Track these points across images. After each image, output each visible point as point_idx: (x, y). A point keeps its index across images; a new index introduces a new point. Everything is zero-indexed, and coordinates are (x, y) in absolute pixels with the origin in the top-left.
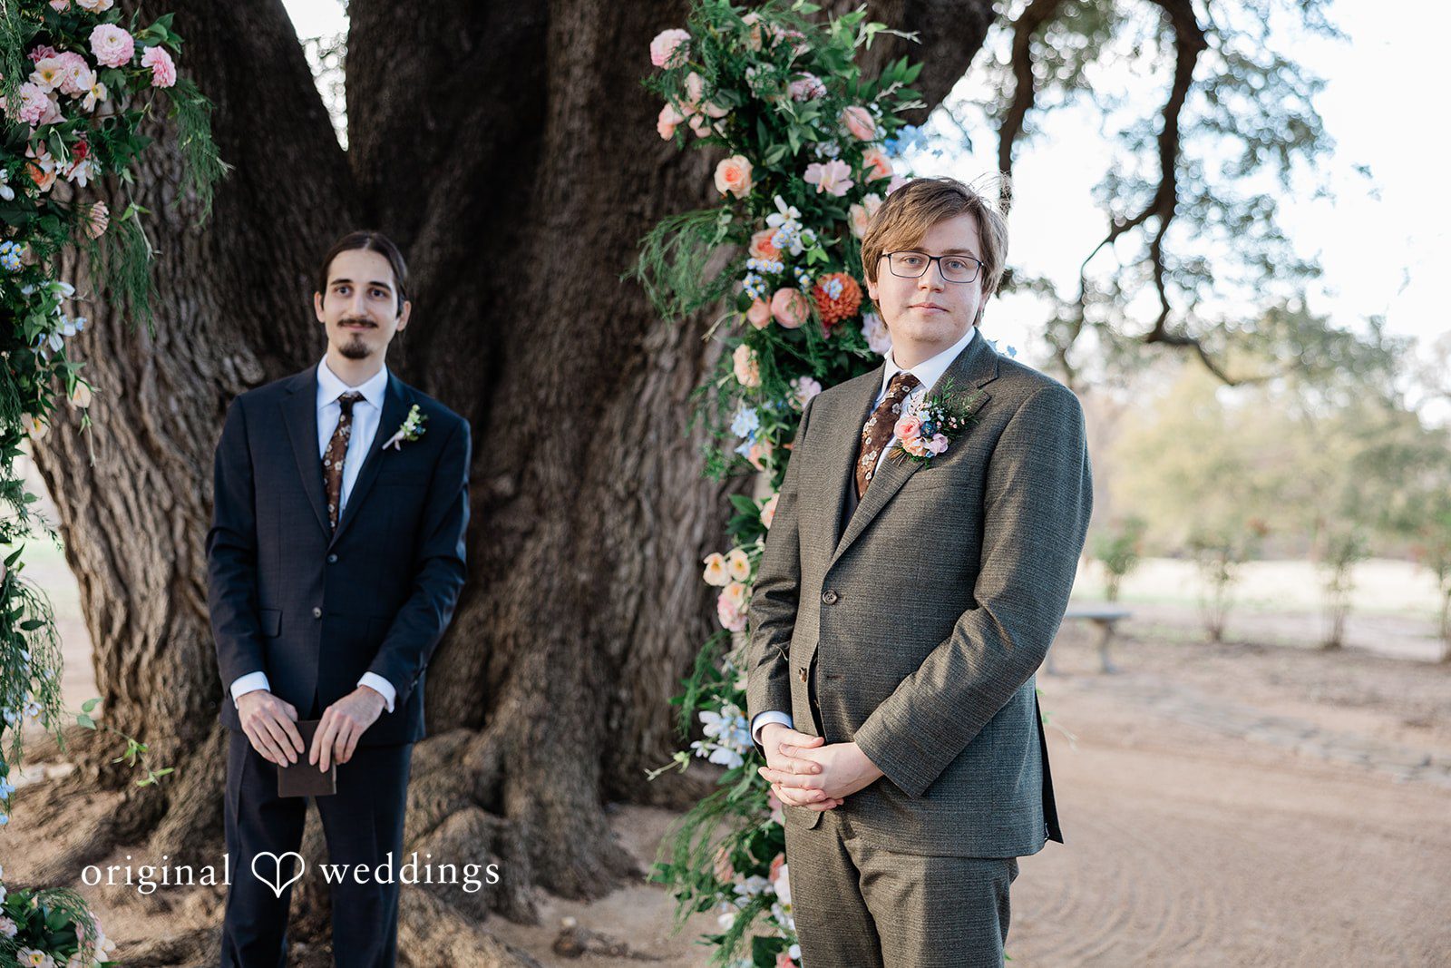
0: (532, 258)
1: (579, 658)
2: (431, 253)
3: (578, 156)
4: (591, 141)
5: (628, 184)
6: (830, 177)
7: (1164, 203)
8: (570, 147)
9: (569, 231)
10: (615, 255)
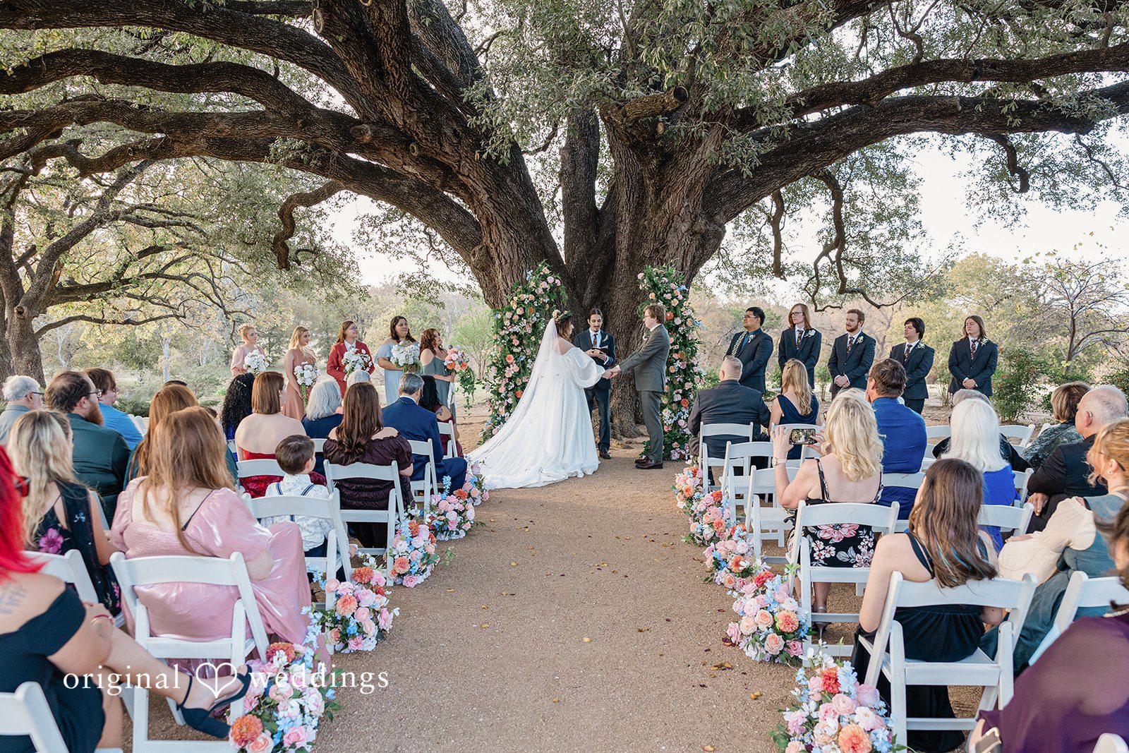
0: (614, 296)
1: (629, 390)
3: (624, 271)
4: (627, 267)
6: (668, 296)
7: (840, 242)
8: (622, 269)
9: (622, 289)
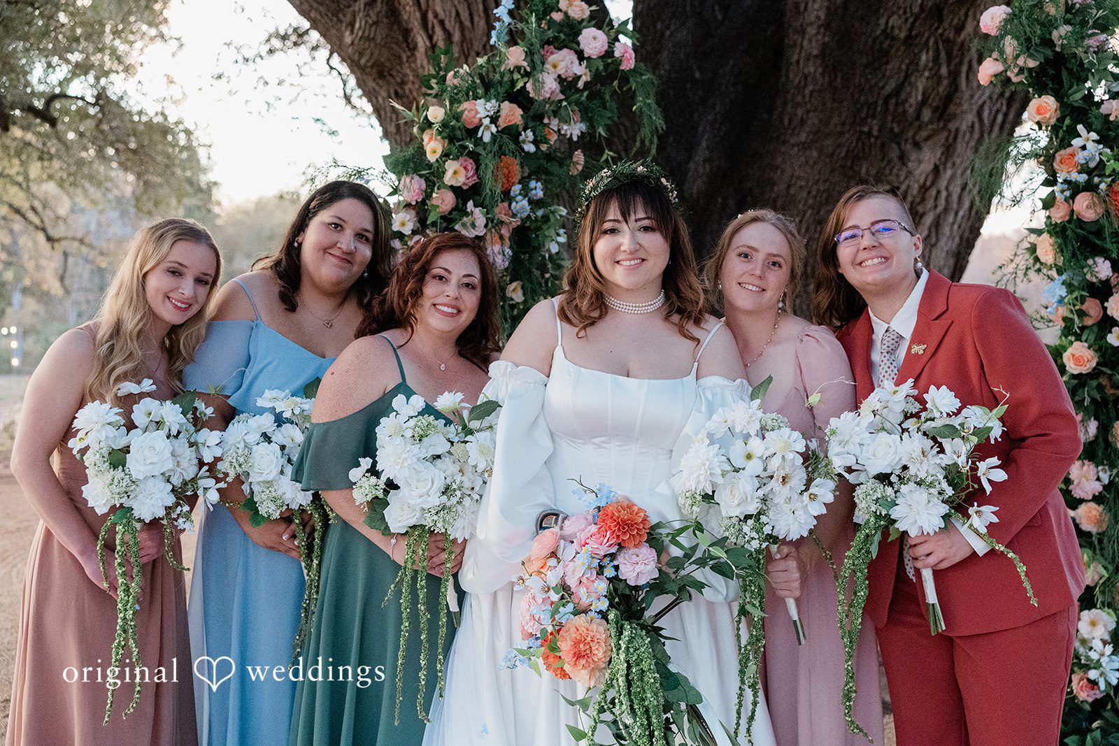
0: (775, 168)
2: (705, 168)
3: (812, 92)
4: (823, 80)
5: (859, 111)
8: (806, 86)
9: (805, 147)
10: (849, 163)
